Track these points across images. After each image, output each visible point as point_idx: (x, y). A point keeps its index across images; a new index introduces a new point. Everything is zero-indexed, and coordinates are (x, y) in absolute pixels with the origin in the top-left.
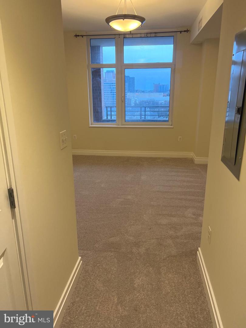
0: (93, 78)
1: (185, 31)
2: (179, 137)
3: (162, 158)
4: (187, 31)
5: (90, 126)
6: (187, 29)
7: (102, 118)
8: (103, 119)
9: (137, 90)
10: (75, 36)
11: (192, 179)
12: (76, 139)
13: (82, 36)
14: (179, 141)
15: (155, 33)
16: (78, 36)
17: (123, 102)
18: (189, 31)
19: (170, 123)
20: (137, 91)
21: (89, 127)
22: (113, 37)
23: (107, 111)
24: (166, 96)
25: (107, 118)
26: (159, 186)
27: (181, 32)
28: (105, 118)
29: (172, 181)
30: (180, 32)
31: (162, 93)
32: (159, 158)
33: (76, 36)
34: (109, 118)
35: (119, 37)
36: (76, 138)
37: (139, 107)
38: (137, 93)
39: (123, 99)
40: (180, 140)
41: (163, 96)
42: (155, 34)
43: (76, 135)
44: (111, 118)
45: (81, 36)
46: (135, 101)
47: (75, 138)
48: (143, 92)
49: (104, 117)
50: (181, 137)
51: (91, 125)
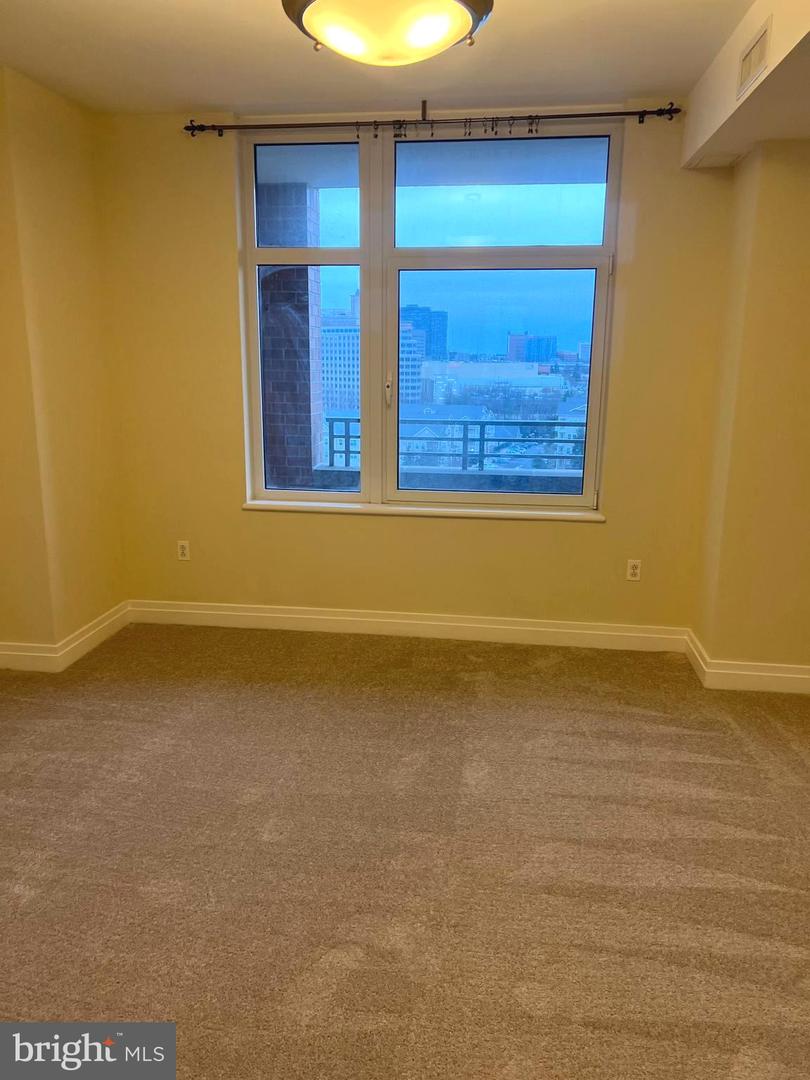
0: (264, 309)
1: (660, 112)
2: (630, 562)
3: (556, 649)
4: (671, 112)
5: (250, 503)
6: (672, 104)
7: (308, 461)
8: (314, 468)
9: (455, 353)
10: (187, 128)
11: (710, 794)
12: (188, 558)
13: (220, 130)
14: (629, 578)
15: (532, 119)
16: (202, 128)
17: (389, 406)
18: (677, 111)
19: (588, 497)
20: (453, 357)
21: (244, 510)
22: (350, 136)
23: (332, 437)
24: (548, 374)
25: (332, 464)
26: (555, 839)
27: (642, 115)
28: (321, 462)
29: (614, 807)
30: (637, 118)
31: (536, 365)
32: (544, 650)
33: (193, 129)
34: (340, 462)
35: (376, 136)
36: (187, 551)
37: (459, 423)
38: (453, 363)
39: (388, 395)
40: (634, 575)
41: (539, 374)
42: (531, 124)
43: (186, 543)
44: (347, 463)
45: (214, 128)
46: (449, 388)
47: (183, 554)
48: (474, 358)
49: (319, 457)
50: (638, 562)
51: (254, 498)
